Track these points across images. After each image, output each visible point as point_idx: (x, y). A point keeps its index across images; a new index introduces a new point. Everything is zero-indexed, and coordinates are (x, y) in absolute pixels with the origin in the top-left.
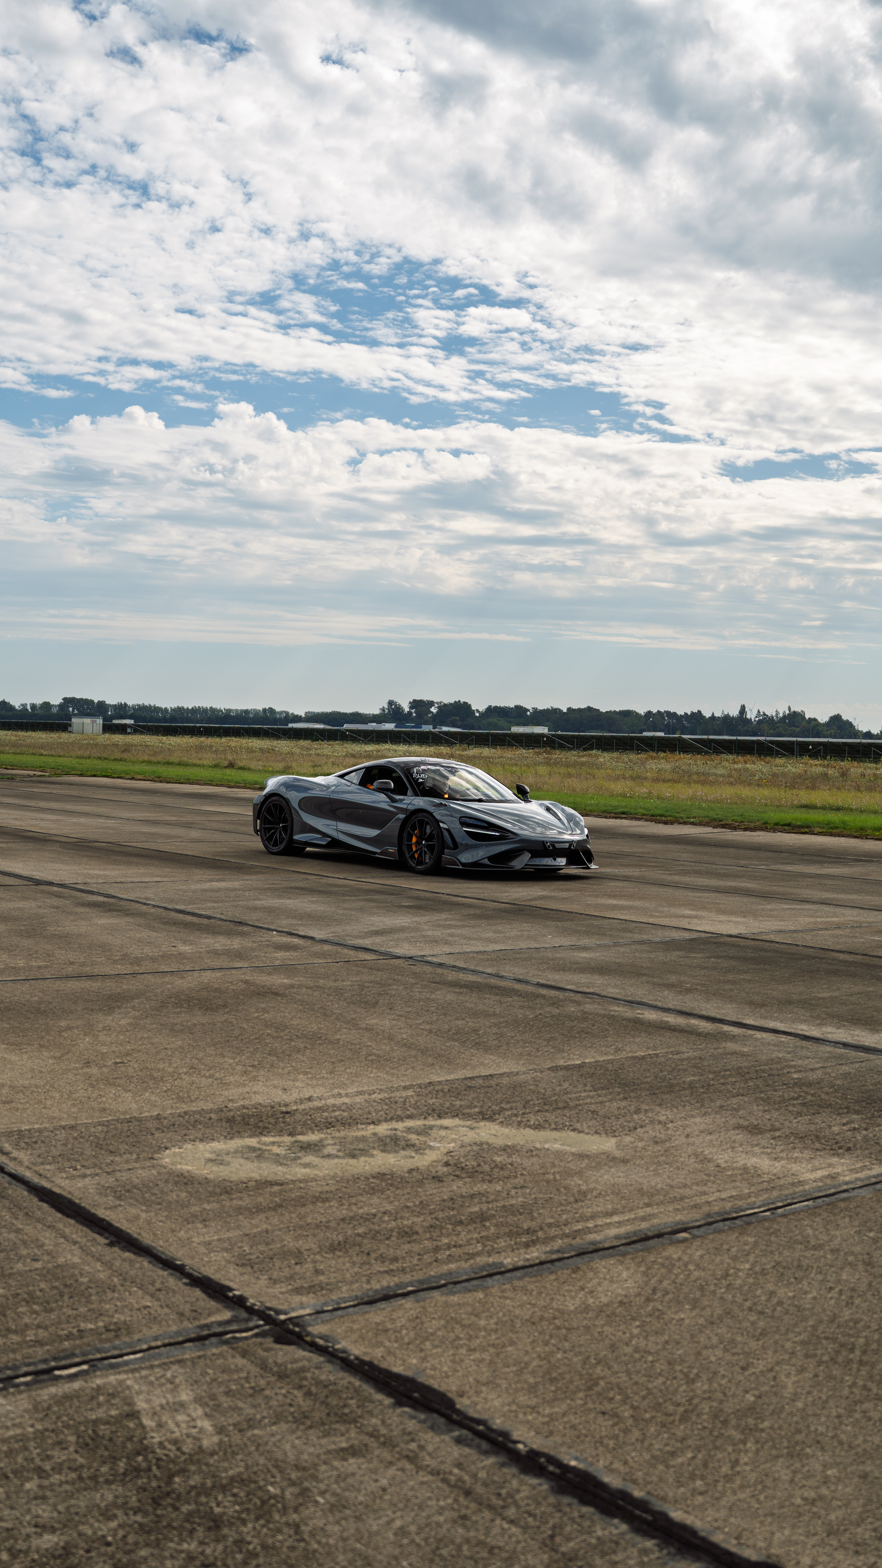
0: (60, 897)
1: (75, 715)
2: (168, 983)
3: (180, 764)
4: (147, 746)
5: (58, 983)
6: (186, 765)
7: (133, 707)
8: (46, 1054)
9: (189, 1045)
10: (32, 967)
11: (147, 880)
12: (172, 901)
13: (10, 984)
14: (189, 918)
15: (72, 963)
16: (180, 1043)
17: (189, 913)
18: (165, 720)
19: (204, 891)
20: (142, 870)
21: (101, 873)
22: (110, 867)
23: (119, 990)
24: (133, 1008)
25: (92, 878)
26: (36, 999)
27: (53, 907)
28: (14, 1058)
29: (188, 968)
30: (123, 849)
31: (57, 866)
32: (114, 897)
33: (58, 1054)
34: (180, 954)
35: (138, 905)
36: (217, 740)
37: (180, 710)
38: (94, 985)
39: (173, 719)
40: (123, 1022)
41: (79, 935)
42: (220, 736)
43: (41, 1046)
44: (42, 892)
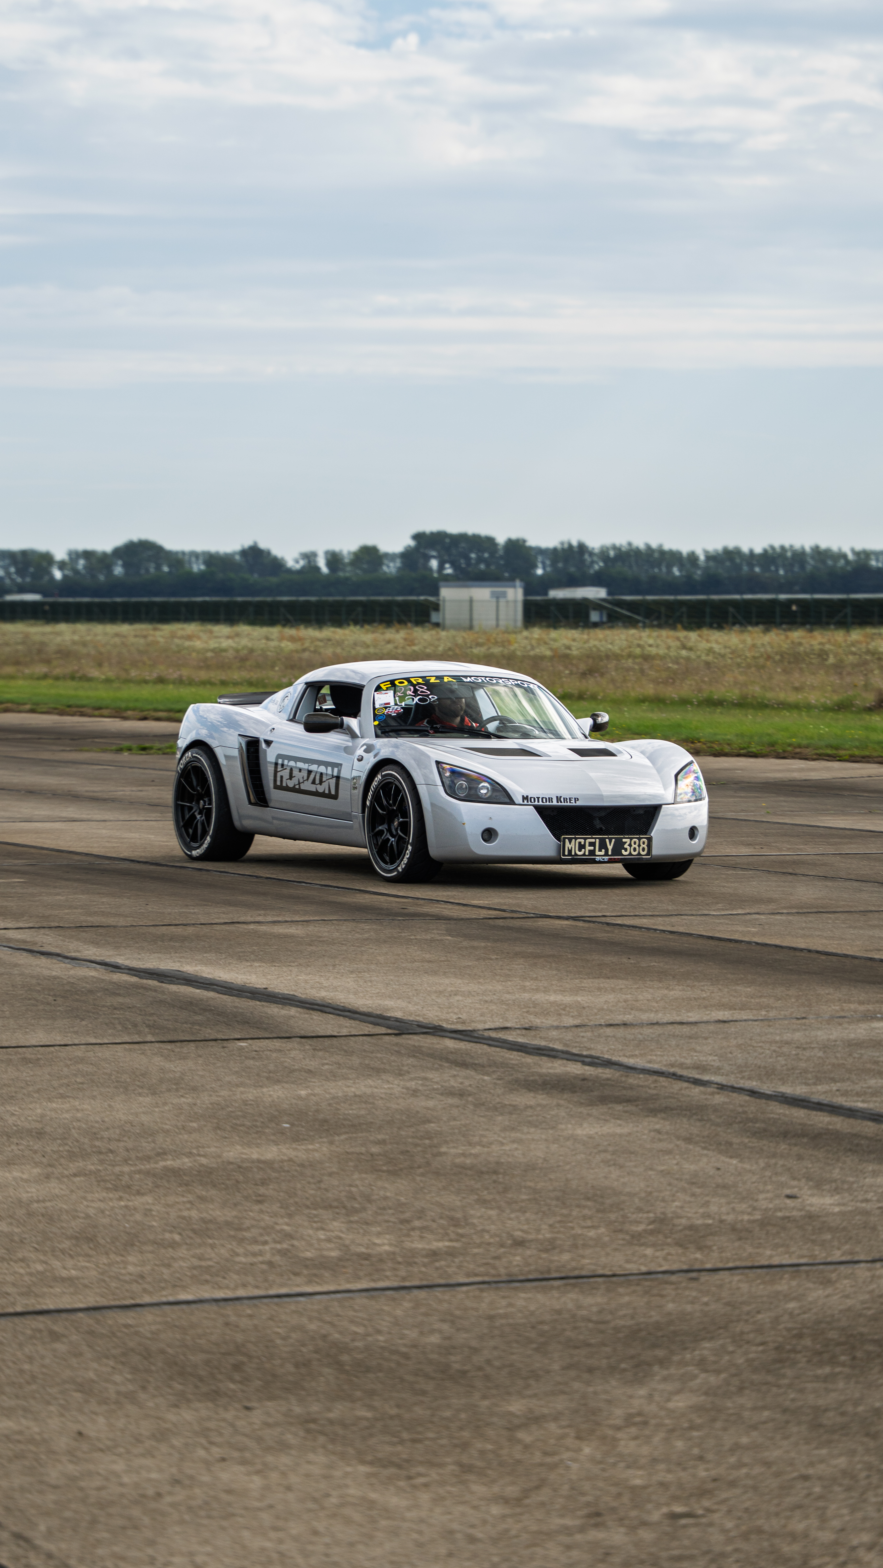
0: (464, 1065)
1: (447, 579)
2: (788, 1298)
3: (743, 704)
4: (647, 658)
5: (489, 1296)
6: (762, 706)
7: (603, 554)
8: (479, 1489)
9: (869, 1467)
10: (414, 1253)
11: (693, 1017)
12: (769, 1073)
13: (361, 1301)
14: (822, 1120)
15: (520, 1243)
16: (842, 1462)
17: (819, 1106)
18: (689, 586)
19: (854, 1045)
20: (677, 992)
21: (568, 999)
22: (587, 983)
23: (655, 1316)
24: (701, 1362)
25: (545, 1013)
26: (434, 1339)
27: (450, 1093)
28: (394, 1500)
29: (837, 1256)
30: (618, 935)
31: (447, 982)
32: (609, 1064)
33: (512, 1491)
34: (811, 1217)
35: (678, 1085)
36: (839, 636)
37: (730, 556)
38: (588, 1300)
39: (712, 582)
40: (679, 1403)
41: (530, 1167)
42: (844, 624)
43: (466, 1468)
44: (416, 1052)
